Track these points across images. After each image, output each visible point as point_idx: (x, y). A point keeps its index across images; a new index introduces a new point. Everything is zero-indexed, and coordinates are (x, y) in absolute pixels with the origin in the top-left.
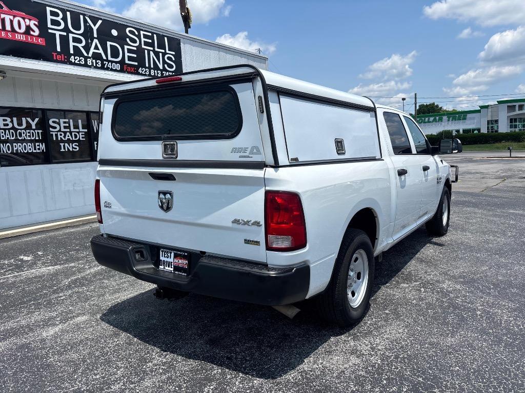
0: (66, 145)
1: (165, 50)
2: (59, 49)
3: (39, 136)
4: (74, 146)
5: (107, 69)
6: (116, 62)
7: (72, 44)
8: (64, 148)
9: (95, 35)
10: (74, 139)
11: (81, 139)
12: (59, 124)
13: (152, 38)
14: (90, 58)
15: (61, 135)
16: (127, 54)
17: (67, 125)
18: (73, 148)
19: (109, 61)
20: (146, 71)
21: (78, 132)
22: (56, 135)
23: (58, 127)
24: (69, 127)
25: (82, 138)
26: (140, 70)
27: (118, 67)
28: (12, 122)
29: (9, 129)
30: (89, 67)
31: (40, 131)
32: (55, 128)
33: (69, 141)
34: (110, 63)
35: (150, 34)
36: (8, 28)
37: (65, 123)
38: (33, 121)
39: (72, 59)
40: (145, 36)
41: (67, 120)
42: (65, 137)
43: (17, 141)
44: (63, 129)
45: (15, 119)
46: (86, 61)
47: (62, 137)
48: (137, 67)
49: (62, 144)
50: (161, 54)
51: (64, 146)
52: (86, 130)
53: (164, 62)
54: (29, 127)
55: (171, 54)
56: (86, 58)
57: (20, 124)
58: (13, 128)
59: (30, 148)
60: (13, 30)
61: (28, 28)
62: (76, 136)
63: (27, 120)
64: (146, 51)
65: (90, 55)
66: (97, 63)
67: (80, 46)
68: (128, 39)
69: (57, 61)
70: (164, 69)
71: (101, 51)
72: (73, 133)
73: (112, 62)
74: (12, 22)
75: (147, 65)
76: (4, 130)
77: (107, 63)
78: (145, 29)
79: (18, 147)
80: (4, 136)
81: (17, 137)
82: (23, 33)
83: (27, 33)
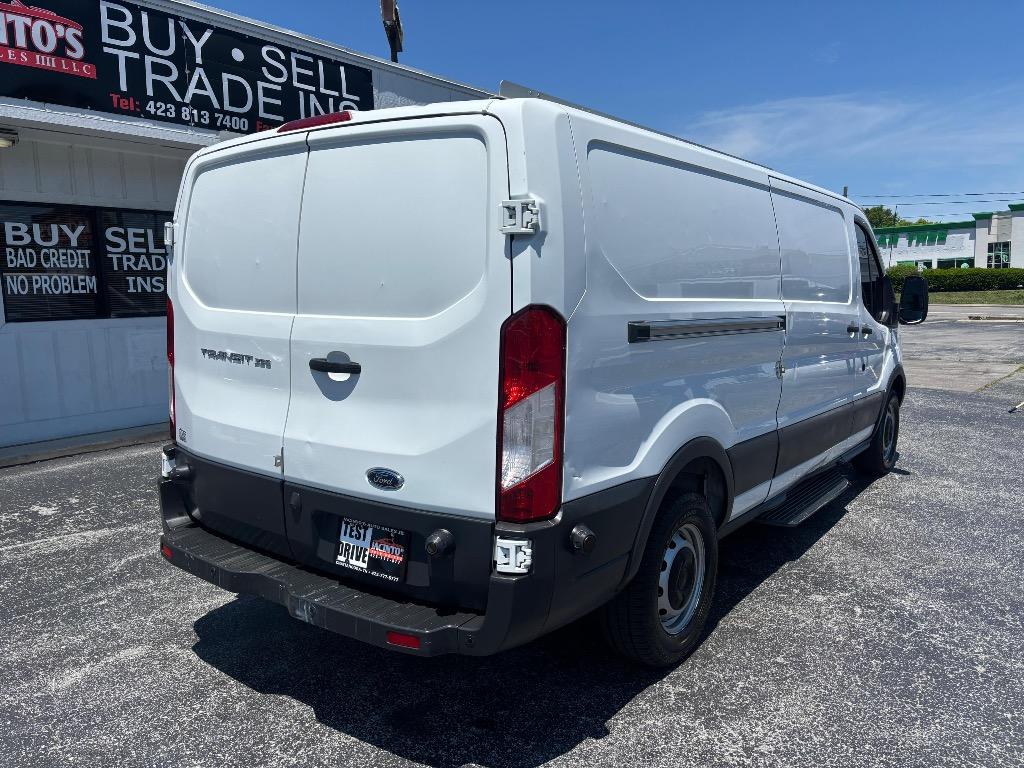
0: (139, 279)
1: (340, 91)
2: (124, 87)
3: (84, 263)
4: (155, 284)
5: (223, 127)
6: (240, 116)
7: (150, 77)
8: (136, 287)
9: (199, 60)
10: (155, 268)
12: (125, 237)
13: (314, 67)
14: (186, 105)
15: (129, 260)
16: (262, 99)
17: (142, 240)
18: (153, 286)
19: (222, 111)
21: (163, 255)
22: (120, 260)
23: (123, 243)
24: (145, 245)
27: (244, 123)
28: (30, 232)
29: (24, 248)
30: (186, 123)
31: (87, 252)
32: (117, 245)
33: (144, 273)
34: (228, 117)
35: (311, 60)
36: (21, 41)
37: (136, 235)
38: (73, 231)
39: (151, 107)
40: (300, 63)
41: (142, 231)
42: (136, 264)
43: (39, 269)
44: (133, 249)
45: (36, 227)
46: (178, 112)
47: (131, 264)
49: (131, 279)
50: (331, 100)
51: (135, 282)
54: (64, 242)
55: (351, 100)
56: (179, 106)
57: (46, 236)
58: (33, 245)
59: (65, 285)
60: (31, 47)
61: (62, 43)
62: (158, 263)
63: (60, 230)
65: (188, 98)
66: (202, 117)
67: (166, 80)
68: (264, 69)
69: (121, 112)
71: (209, 92)
72: (154, 258)
73: (232, 114)
74: (28, 30)
76: (16, 248)
77: (221, 116)
78: (300, 48)
79: (42, 283)
80: (15, 261)
81: (39, 263)
82: (51, 54)
83: (60, 53)
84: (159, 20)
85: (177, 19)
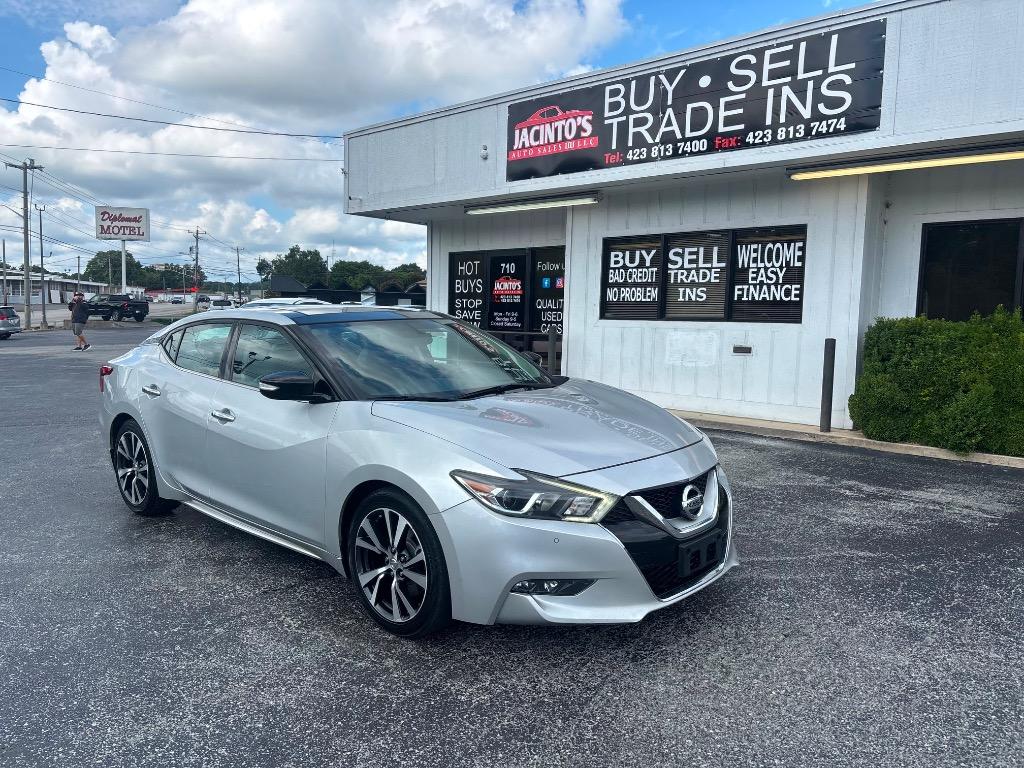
0: (688, 290)
1: (825, 68)
2: (614, 147)
3: (652, 277)
4: (699, 293)
5: (684, 153)
6: (699, 138)
7: (632, 130)
8: (684, 297)
9: (670, 102)
10: (701, 281)
11: (713, 280)
12: (682, 255)
13: (792, 55)
14: (657, 144)
15: (683, 274)
16: (722, 114)
17: (694, 257)
18: (697, 296)
19: (685, 140)
20: (764, 136)
21: (710, 269)
22: (676, 274)
23: (681, 262)
24: (696, 261)
25: (716, 278)
26: (750, 139)
27: (703, 145)
28: (623, 258)
29: (619, 269)
30: (654, 159)
31: (655, 269)
32: (676, 263)
33: (693, 285)
34: (688, 143)
35: (791, 47)
37: (691, 253)
38: (648, 254)
39: (630, 157)
40: (774, 59)
41: (695, 250)
42: (687, 277)
43: (625, 284)
44: (686, 266)
45: (628, 253)
47: (683, 277)
48: (745, 133)
49: (681, 290)
50: (811, 84)
51: (684, 292)
52: (723, 265)
53: (818, 97)
54: (642, 264)
55: (839, 71)
56: (649, 147)
57: (632, 260)
58: (625, 267)
59: (638, 295)
61: (580, 129)
62: (705, 276)
63: (641, 255)
64: (771, 92)
65: (657, 140)
66: (667, 150)
68: (730, 85)
69: (609, 166)
70: (817, 116)
71: (675, 127)
72: (701, 271)
73: (691, 139)
75: (768, 122)
76: (614, 269)
77: (683, 144)
78: (779, 41)
79: (626, 293)
80: (613, 278)
81: (626, 279)
82: (574, 139)
83: (578, 137)
84: (643, 81)
85: (656, 74)
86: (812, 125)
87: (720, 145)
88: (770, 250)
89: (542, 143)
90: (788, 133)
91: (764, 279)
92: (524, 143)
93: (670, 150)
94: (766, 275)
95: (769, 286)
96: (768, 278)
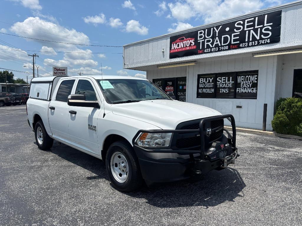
0: (223, 89)
1: (263, 24)
2: (201, 48)
3: (212, 86)
5: (221, 50)
6: (226, 46)
7: (206, 44)
8: (222, 91)
9: (217, 35)
10: (227, 87)
11: (230, 87)
12: (221, 79)
13: (254, 21)
14: (213, 48)
15: (221, 85)
16: (233, 38)
18: (226, 91)
19: (221, 46)
20: (245, 45)
21: (229, 83)
22: (219, 85)
23: (221, 81)
24: (225, 81)
26: (241, 45)
27: (227, 48)
28: (204, 80)
30: (213, 52)
31: (213, 83)
32: (219, 82)
35: (253, 19)
36: (185, 46)
37: (224, 79)
38: (211, 79)
39: (205, 51)
40: (248, 22)
42: (223, 86)
43: (204, 88)
46: (211, 50)
48: (239, 44)
50: (259, 29)
52: (233, 82)
53: (261, 33)
54: (209, 82)
55: (268, 25)
56: (211, 48)
57: (206, 81)
58: (204, 83)
59: (208, 91)
60: (186, 46)
61: (191, 43)
62: (228, 85)
63: (209, 79)
64: (247, 32)
65: (214, 46)
67: (209, 43)
68: (235, 30)
69: (200, 54)
70: (261, 38)
71: (219, 43)
73: (223, 46)
74: (186, 43)
75: (246, 40)
76: (201, 83)
77: (221, 47)
78: (249, 17)
79: (204, 90)
80: (201, 86)
81: (204, 86)
83: (190, 46)
84: (209, 30)
85: (213, 27)
86: (260, 41)
87: (232, 47)
88: (247, 78)
89: (179, 47)
90: (252, 44)
91: (245, 86)
92: (174, 48)
93: (217, 49)
94: (246, 85)
95: (247, 88)
96: (247, 86)
